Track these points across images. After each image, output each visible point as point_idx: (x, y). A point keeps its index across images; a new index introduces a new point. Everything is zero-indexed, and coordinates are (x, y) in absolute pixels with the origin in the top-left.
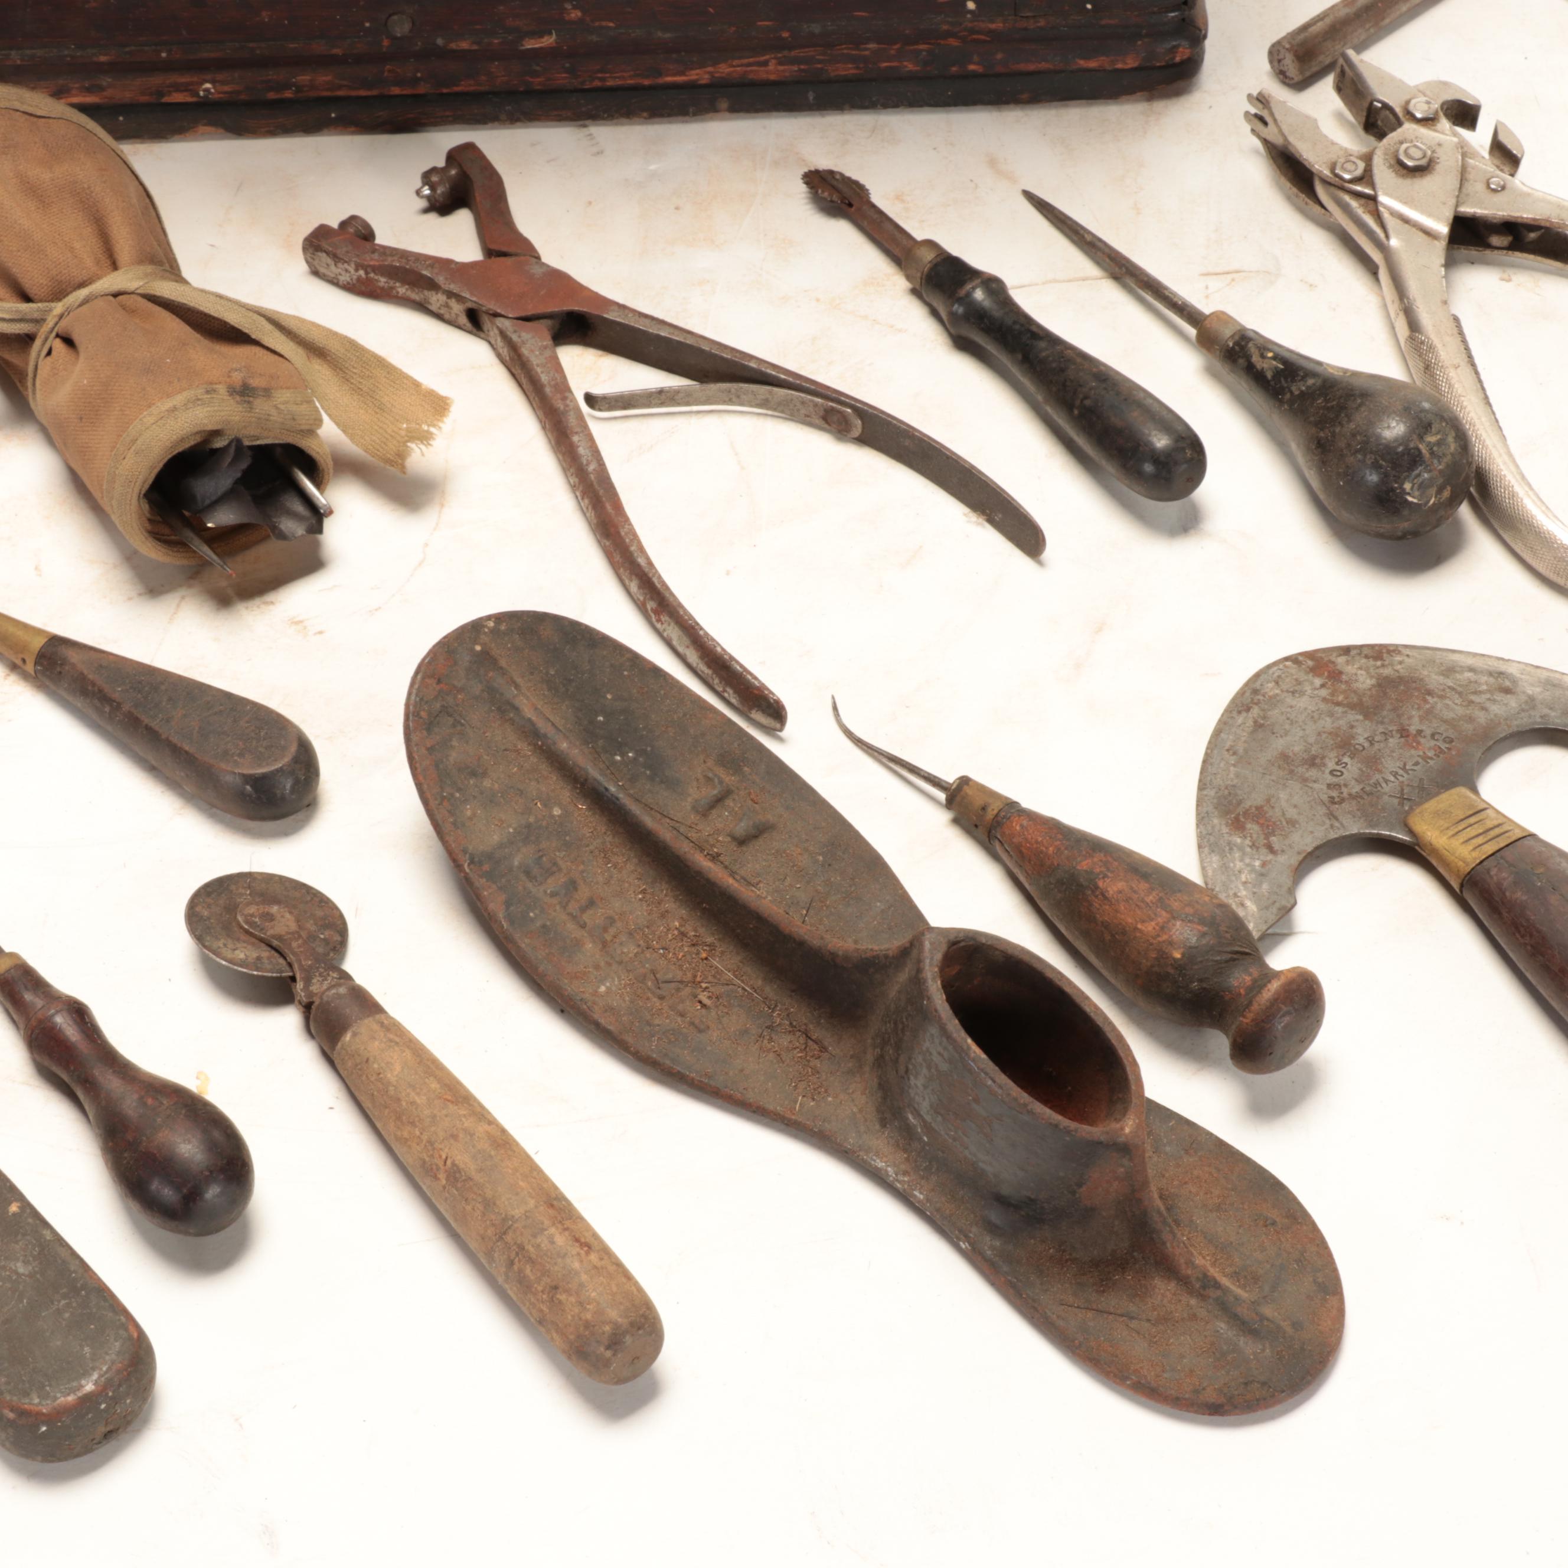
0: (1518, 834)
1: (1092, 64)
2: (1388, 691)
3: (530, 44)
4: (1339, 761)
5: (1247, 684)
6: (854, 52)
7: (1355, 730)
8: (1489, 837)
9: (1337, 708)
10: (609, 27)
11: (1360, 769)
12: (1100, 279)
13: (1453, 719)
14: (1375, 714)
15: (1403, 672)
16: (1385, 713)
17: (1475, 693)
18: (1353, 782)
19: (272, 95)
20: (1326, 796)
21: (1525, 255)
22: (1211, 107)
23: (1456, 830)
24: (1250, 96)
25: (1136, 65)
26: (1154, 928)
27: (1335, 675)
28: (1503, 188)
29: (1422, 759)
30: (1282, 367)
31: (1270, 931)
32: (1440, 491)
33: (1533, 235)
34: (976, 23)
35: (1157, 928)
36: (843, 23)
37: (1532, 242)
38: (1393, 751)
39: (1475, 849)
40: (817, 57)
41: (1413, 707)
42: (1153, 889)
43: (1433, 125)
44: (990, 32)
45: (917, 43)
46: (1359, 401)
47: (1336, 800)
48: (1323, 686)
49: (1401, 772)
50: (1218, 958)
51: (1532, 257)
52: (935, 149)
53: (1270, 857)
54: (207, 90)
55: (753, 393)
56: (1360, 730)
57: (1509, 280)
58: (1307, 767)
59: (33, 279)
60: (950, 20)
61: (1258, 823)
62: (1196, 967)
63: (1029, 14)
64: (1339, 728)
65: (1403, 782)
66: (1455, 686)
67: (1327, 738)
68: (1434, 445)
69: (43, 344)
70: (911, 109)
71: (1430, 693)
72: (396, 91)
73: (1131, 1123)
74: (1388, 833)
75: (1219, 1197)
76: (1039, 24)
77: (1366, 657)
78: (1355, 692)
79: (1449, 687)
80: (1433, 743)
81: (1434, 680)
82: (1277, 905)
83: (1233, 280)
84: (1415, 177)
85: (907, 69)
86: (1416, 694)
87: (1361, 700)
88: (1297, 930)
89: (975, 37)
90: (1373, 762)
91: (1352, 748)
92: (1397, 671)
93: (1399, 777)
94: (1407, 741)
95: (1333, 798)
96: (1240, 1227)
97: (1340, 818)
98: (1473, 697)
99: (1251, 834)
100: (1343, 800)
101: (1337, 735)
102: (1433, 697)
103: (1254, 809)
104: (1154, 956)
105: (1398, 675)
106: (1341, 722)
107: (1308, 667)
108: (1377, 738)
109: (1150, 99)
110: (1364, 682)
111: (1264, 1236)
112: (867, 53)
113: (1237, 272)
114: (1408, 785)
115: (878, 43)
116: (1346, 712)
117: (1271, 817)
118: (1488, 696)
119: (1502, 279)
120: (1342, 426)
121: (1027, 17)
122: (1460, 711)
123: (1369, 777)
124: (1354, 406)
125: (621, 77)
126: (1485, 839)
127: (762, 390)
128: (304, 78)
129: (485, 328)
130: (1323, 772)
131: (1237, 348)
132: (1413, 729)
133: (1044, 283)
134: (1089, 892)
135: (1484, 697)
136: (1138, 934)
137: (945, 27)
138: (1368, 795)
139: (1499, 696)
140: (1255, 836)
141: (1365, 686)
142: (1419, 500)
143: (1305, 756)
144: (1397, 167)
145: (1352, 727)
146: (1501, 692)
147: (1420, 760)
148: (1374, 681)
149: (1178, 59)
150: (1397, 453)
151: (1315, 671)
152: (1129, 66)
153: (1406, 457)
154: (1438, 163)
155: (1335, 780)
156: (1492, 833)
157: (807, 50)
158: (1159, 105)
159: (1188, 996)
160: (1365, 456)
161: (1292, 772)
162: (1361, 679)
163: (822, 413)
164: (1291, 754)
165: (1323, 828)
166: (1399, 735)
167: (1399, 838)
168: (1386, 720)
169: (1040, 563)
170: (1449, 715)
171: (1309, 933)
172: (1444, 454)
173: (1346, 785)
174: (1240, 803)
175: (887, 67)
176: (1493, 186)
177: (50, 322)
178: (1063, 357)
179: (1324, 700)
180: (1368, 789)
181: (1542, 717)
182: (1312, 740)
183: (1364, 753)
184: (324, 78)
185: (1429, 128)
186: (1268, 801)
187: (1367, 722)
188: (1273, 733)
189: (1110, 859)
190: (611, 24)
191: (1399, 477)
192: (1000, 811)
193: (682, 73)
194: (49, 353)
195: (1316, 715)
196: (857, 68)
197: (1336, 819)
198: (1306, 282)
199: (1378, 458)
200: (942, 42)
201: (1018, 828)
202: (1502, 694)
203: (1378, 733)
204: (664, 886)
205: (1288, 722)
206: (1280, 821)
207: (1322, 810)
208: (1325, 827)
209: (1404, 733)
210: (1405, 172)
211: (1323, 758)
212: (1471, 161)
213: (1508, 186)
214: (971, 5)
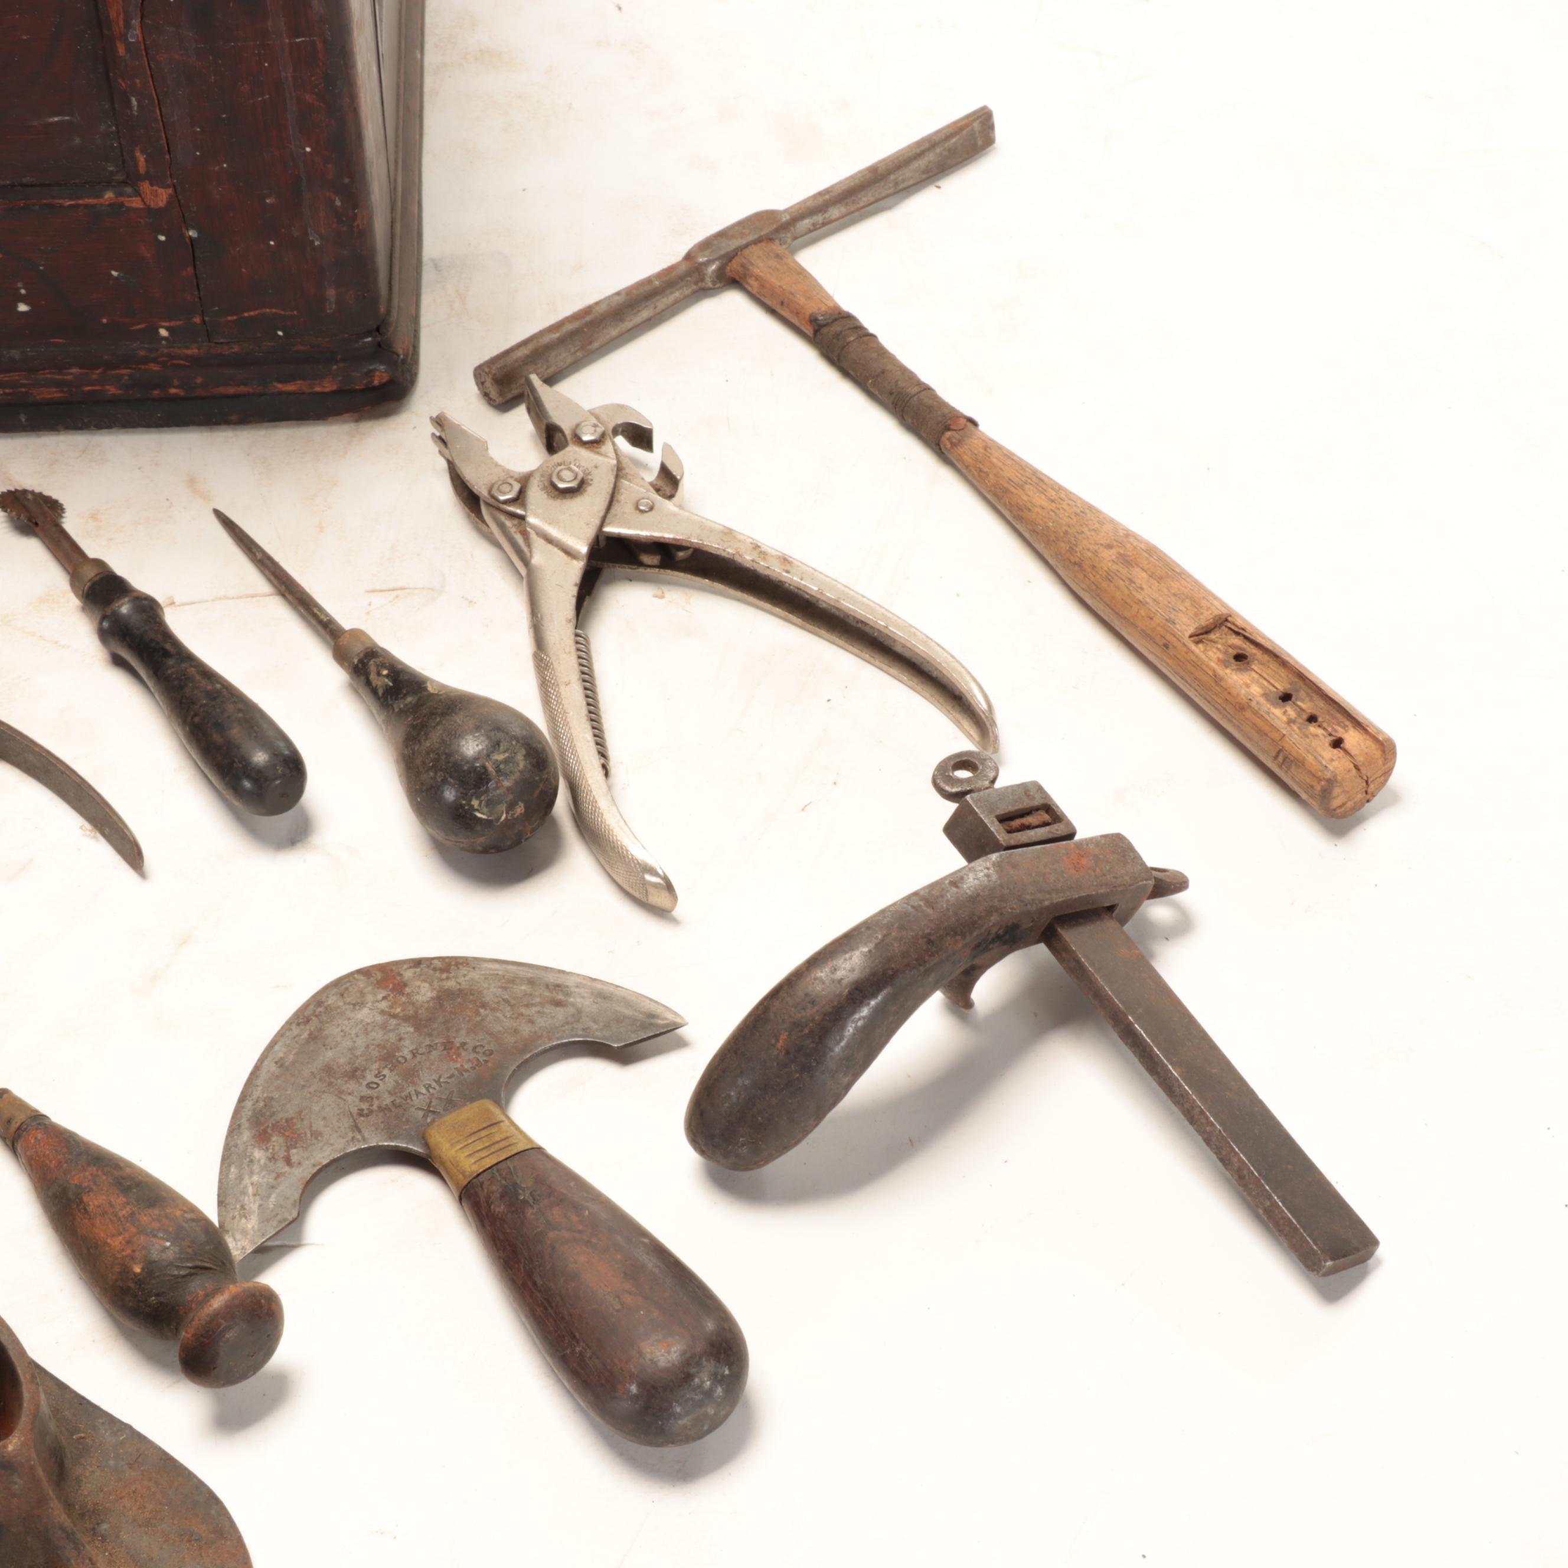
0: (521, 1147)
1: (290, 387)
2: (445, 1003)
4: (379, 1073)
5: (314, 997)
6: (57, 377)
7: (402, 1043)
8: (493, 1150)
9: (392, 1020)
11: (397, 1082)
12: (265, 595)
13: (499, 1032)
14: (426, 1026)
15: (465, 985)
16: (436, 1025)
17: (527, 1006)
18: (386, 1095)
20: (356, 1108)
21: (676, 573)
22: (415, 428)
23: (466, 1143)
24: (431, 418)
25: (334, 388)
26: (120, 1243)
27: (400, 987)
28: (651, 508)
29: (458, 1071)
30: (391, 684)
31: (269, 1243)
32: (511, 807)
33: (681, 554)
34: (172, 350)
35: (123, 1242)
36: (43, 350)
37: (682, 561)
38: (432, 1064)
39: (475, 1162)
40: (21, 381)
41: (464, 1019)
42: (128, 1204)
43: (597, 448)
44: (187, 357)
45: (118, 367)
46: (438, 719)
47: (365, 1112)
48: (384, 998)
49: (434, 1084)
50: (176, 1273)
51: (682, 574)
52: (139, 469)
53: (287, 1169)
56: (407, 1043)
57: (662, 597)
58: (346, 1079)
60: (146, 346)
61: (283, 1135)
62: (153, 1281)
63: (222, 340)
64: (388, 1041)
65: (433, 1094)
66: (509, 999)
67: (374, 1050)
68: (501, 762)
70: (124, 430)
71: (484, 1005)
73: (15, 1440)
74: (405, 1145)
75: (151, 1512)
76: (233, 351)
77: (435, 969)
78: (413, 1004)
79: (504, 1000)
80: (472, 1056)
81: (491, 992)
82: (279, 1217)
83: (397, 597)
84: (565, 498)
85: (111, 393)
86: (471, 1006)
87: (416, 1013)
88: (305, 1241)
89: (175, 362)
90: (410, 1075)
91: (394, 1061)
92: (460, 984)
93: (431, 1090)
94: (449, 1053)
95: (362, 1110)
96: (165, 1541)
97: (363, 1131)
98: (523, 1010)
99: (274, 1146)
100: (371, 1112)
101: (384, 1047)
102: (486, 1010)
103: (284, 1121)
104: (118, 1270)
105: (458, 987)
106: (391, 1035)
107: (376, 980)
108: (421, 1051)
109: (358, 420)
110: (425, 994)
111: (186, 1551)
112: (70, 377)
113: (402, 589)
114: (437, 1098)
115: (81, 368)
116: (399, 1025)
117: (298, 1129)
118: (538, 1008)
119: (656, 596)
120: (420, 743)
121: (222, 343)
122: (508, 1023)
123: (402, 1090)
124: (433, 724)
126: (489, 1153)
130: (360, 1084)
131: (360, 665)
132: (457, 1042)
133: (213, 600)
134: (75, 1206)
135: (534, 1009)
136: (107, 1249)
137: (142, 353)
138: (396, 1107)
139: (549, 1009)
140: (277, 1148)
141: (425, 999)
142: (489, 816)
143: (348, 1068)
144: (550, 489)
145: (400, 1039)
146: (552, 1004)
147: (456, 1073)
148: (434, 994)
149: (376, 382)
150: (464, 771)
151: (380, 984)
152: (327, 390)
153: (472, 774)
154: (591, 485)
155: (369, 1092)
156: (497, 1147)
157: (11, 374)
158: (366, 426)
159: (148, 1310)
160: (436, 773)
161: (330, 1084)
162: (423, 991)
164: (335, 1067)
165: (344, 1140)
166: (443, 1048)
167: (414, 1151)
168: (435, 1032)
169: (144, 878)
170: (497, 1028)
171: (317, 1245)
172: (511, 772)
173: (378, 1098)
174: (273, 1114)
175: (89, 391)
176: (642, 508)
178: (184, 675)
179: (383, 1012)
180: (398, 1101)
181: (583, 1030)
182: (359, 1053)
183: (404, 1066)
185: (592, 451)
186: (300, 1113)
187: (416, 1035)
188: (324, 1045)
189: (100, 1173)
191: (467, 795)
192: (22, 1124)
195: (370, 1028)
196: (62, 392)
197: (360, 1131)
198: (467, 599)
199: (447, 776)
200: (143, 367)
201: (32, 1141)
202: (552, 1007)
203: (424, 1045)
205: (342, 1034)
206: (305, 1133)
207: (346, 1123)
208: (346, 1139)
209: (448, 1046)
210: (557, 493)
211: (365, 1069)
212: (626, 483)
213: (656, 507)
214: (163, 333)
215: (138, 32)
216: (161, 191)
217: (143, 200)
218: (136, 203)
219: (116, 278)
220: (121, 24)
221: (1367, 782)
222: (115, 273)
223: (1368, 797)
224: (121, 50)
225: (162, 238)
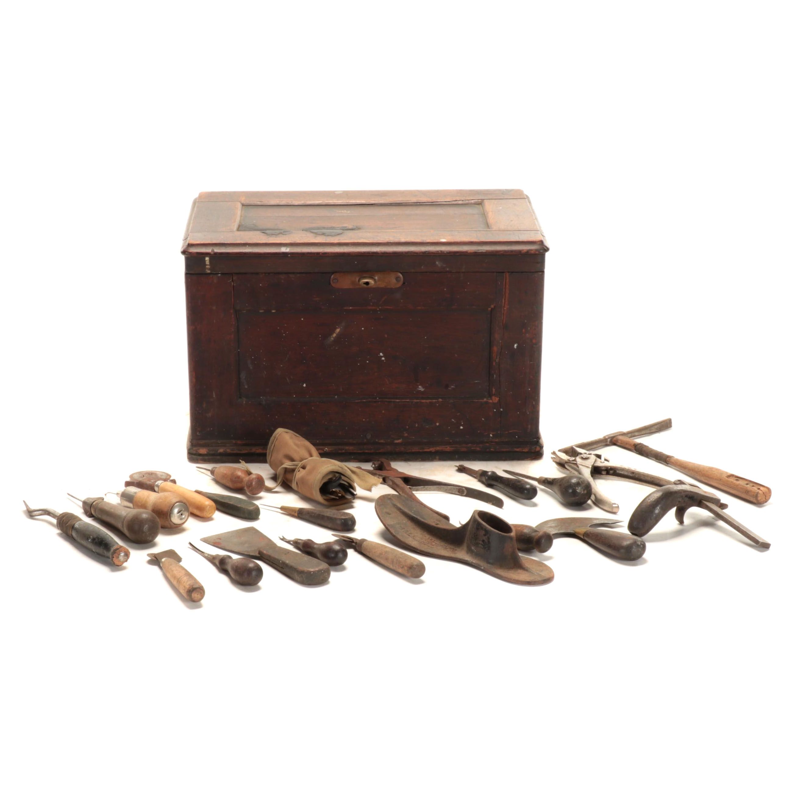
3: (396, 441)
6: (466, 446)
10: (413, 438)
19: (340, 452)
21: (610, 476)
24: (552, 453)
25: (528, 450)
30: (553, 479)
32: (584, 490)
33: (611, 472)
34: (492, 440)
36: (464, 439)
40: (458, 446)
44: (496, 442)
45: (480, 444)
54: (326, 450)
55: (444, 488)
59: (295, 456)
60: (487, 439)
62: (528, 533)
63: (504, 438)
65: (574, 527)
67: (559, 524)
69: (298, 469)
72: (367, 451)
74: (569, 532)
76: (506, 440)
84: (585, 460)
89: (493, 443)
109: (531, 460)
112: (469, 446)
115: (472, 443)
120: (564, 480)
125: (416, 449)
127: (445, 487)
128: (347, 448)
129: (387, 482)
131: (545, 480)
138: (567, 529)
143: (555, 526)
144: (582, 458)
146: (595, 520)
149: (537, 450)
152: (526, 451)
154: (590, 458)
157: (456, 445)
159: (526, 538)
163: (458, 490)
164: (552, 526)
167: (572, 532)
169: (503, 509)
175: (473, 450)
177: (300, 465)
184: (351, 448)
190: (414, 437)
193: (429, 449)
194: (299, 471)
196: (467, 449)
200: (485, 444)
204: (425, 533)
214: (491, 435)
215: (498, 359)
216: (496, 398)
217: (492, 401)
218: (491, 401)
219: (483, 421)
220: (495, 357)
221: (766, 496)
222: (483, 419)
223: (766, 500)
224: (494, 364)
225: (495, 410)
